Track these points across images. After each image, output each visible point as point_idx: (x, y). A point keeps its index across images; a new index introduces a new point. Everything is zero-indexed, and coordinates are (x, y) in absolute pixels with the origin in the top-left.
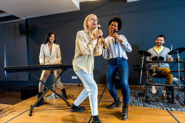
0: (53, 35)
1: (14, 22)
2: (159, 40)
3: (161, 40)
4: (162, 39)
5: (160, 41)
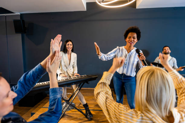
0: (70, 43)
1: (6, 16)
2: (165, 49)
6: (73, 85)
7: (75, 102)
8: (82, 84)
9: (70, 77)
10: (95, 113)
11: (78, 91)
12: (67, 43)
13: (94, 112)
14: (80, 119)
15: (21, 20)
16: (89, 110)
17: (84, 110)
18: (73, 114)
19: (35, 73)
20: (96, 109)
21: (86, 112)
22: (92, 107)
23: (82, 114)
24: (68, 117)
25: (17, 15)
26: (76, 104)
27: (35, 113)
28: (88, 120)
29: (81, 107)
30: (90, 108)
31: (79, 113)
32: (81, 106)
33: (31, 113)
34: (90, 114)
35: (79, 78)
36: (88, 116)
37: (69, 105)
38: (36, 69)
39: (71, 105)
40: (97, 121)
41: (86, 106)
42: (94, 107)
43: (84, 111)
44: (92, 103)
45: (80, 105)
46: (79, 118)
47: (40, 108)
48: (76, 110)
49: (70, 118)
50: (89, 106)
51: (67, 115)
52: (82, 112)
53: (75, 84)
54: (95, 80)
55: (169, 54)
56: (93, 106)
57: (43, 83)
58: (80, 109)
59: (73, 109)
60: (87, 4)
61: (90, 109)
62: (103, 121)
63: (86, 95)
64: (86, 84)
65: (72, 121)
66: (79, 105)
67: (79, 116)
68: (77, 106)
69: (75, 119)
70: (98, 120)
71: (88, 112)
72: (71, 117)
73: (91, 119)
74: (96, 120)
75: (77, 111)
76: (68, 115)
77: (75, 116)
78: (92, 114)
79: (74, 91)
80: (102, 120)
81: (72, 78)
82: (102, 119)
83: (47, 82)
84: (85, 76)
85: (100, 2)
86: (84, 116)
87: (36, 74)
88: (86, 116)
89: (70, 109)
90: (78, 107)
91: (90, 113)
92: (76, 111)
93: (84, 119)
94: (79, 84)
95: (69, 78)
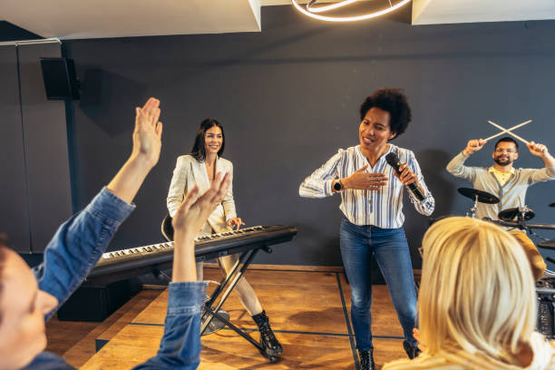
0: (216, 130)
1: (18, 48)
2: (501, 150)
3: (509, 151)
4: (512, 146)
5: (506, 153)
6: (222, 255)
7: (228, 308)
8: (250, 252)
9: (213, 232)
10: (289, 341)
11: (239, 274)
12: (208, 131)
13: (285, 336)
14: (245, 360)
15: (65, 60)
16: (271, 333)
17: (254, 330)
18: (224, 343)
19: (93, 216)
20: (290, 329)
21: (263, 338)
22: (280, 324)
23: (249, 343)
24: (207, 354)
25: (53, 45)
26: (231, 314)
27: (107, 341)
28: (268, 361)
29: (247, 323)
30: (275, 324)
31: (241, 340)
32: (245, 318)
33: (97, 340)
34: (273, 345)
35: (240, 235)
36: (268, 350)
37: (210, 318)
38: (96, 203)
39: (217, 317)
40: (297, 365)
41: (261, 319)
42: (286, 322)
43: (256, 336)
44: (278, 312)
45: (242, 315)
46: (240, 355)
47: (123, 325)
48: (232, 332)
49: (215, 354)
50: (272, 320)
51: (206, 348)
52: (251, 338)
53: (228, 254)
54: (290, 240)
55: (511, 164)
56: (282, 320)
57: (133, 250)
58: (244, 329)
59: (222, 328)
60: (265, 10)
61: (273, 328)
62: (313, 366)
63: (261, 287)
64: (261, 252)
65: (220, 364)
66: (241, 317)
67: (240, 349)
68: (236, 318)
69: (228, 359)
70: (300, 362)
71: (267, 339)
72: (218, 352)
73: (277, 360)
74: (291, 362)
75: (236, 334)
76: (209, 345)
77: (229, 350)
78: (280, 345)
79: (226, 274)
80: (310, 363)
81: (219, 234)
82: (310, 360)
83: (146, 247)
84: (259, 229)
85: (304, 6)
86: (257, 350)
87: (98, 219)
88: (262, 350)
89: (212, 330)
90: (239, 321)
91: (275, 342)
92: (231, 334)
93: (255, 358)
94: (241, 253)
95: (210, 236)
